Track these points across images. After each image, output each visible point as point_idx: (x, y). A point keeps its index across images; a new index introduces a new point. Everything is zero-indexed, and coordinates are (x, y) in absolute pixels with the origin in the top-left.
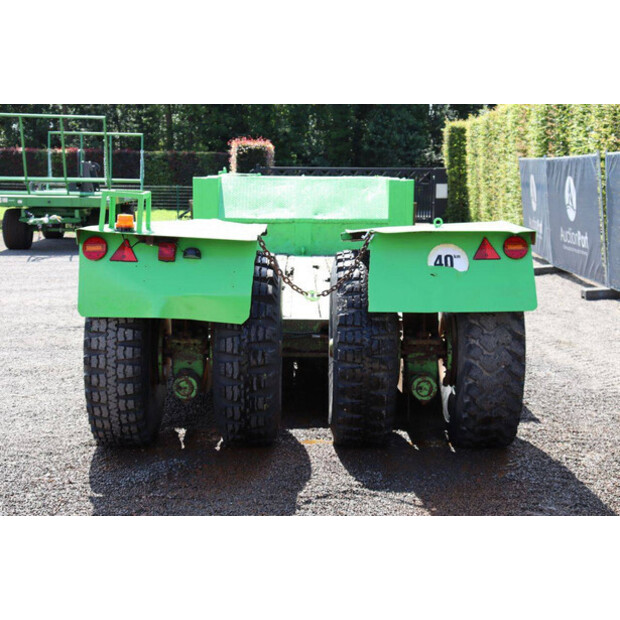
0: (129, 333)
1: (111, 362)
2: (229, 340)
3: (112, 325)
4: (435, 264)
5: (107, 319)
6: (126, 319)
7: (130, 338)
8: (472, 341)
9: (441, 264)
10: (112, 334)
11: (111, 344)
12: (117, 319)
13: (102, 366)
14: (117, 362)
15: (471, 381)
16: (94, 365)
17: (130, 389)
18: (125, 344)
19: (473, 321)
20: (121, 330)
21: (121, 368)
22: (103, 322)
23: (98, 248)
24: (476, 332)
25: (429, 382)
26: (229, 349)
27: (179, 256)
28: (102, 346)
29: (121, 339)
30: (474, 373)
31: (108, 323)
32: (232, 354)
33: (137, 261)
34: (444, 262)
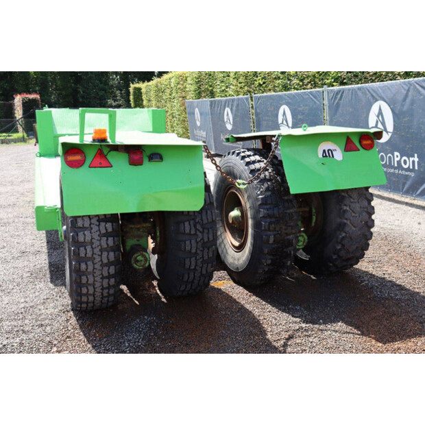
0: (109, 225)
1: (97, 251)
2: (187, 224)
3: (94, 221)
4: (323, 156)
5: (89, 216)
6: (105, 215)
7: (110, 230)
8: (345, 208)
9: (326, 156)
10: (95, 228)
11: (96, 236)
12: (98, 216)
13: (89, 254)
14: (101, 250)
15: (344, 234)
16: (82, 255)
17: (112, 270)
18: (107, 235)
19: (343, 194)
20: (103, 224)
21: (105, 254)
22: (87, 219)
23: (78, 157)
24: (347, 201)
25: (303, 236)
26: (187, 231)
27: (146, 160)
28: (88, 238)
29: (103, 231)
30: (347, 229)
31: (90, 219)
32: (190, 234)
33: (112, 167)
34: (328, 154)
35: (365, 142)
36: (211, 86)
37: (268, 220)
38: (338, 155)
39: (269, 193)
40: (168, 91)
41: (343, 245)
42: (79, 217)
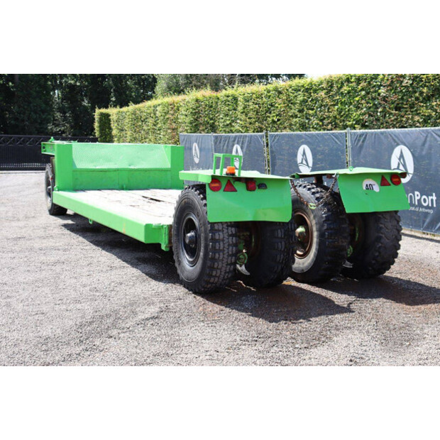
0: (233, 229)
1: (226, 245)
2: (279, 231)
3: (225, 226)
4: (366, 189)
5: (221, 223)
6: (231, 222)
7: (234, 232)
8: (381, 225)
9: (368, 189)
10: (225, 231)
11: (226, 236)
12: (226, 223)
13: (221, 248)
14: (229, 245)
15: (380, 245)
16: (217, 248)
18: (232, 235)
19: (380, 216)
20: (230, 228)
21: (231, 248)
22: (220, 225)
23: (217, 185)
24: (382, 221)
25: (350, 248)
26: (280, 236)
27: (257, 188)
28: (221, 237)
29: (230, 233)
30: (382, 241)
31: (222, 225)
32: (281, 238)
33: (236, 191)
34: (369, 187)
35: (395, 180)
36: (211, 119)
37: (330, 231)
38: (376, 188)
39: (330, 213)
40: (151, 121)
41: (380, 253)
42: (216, 223)
